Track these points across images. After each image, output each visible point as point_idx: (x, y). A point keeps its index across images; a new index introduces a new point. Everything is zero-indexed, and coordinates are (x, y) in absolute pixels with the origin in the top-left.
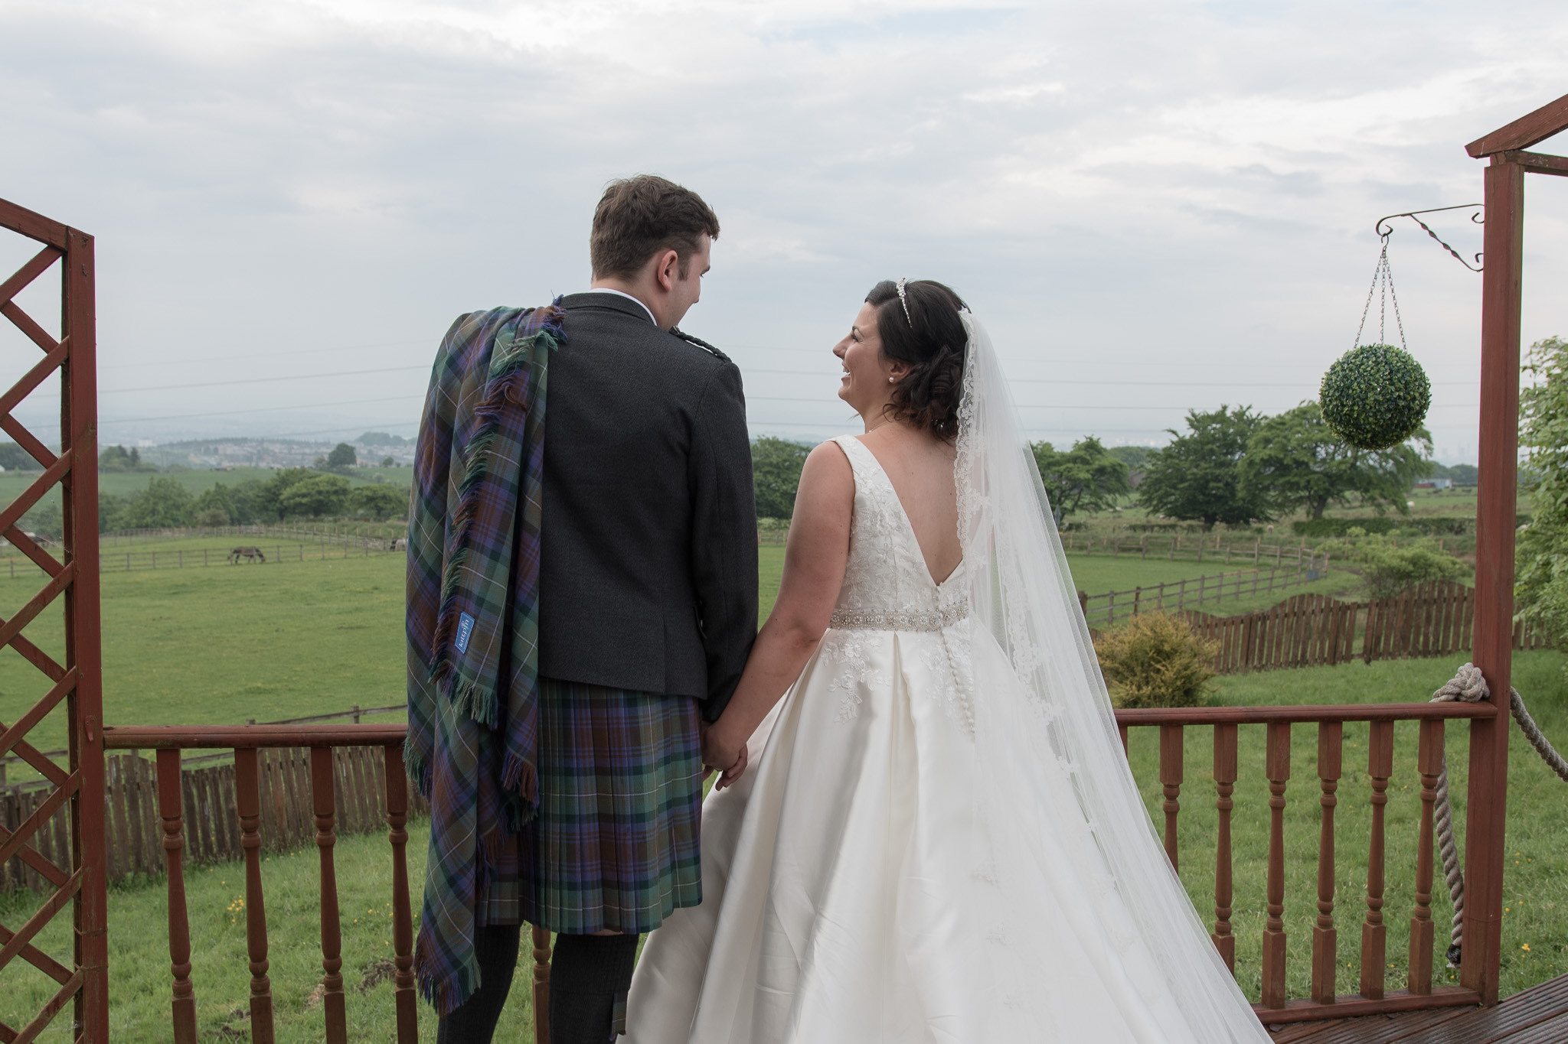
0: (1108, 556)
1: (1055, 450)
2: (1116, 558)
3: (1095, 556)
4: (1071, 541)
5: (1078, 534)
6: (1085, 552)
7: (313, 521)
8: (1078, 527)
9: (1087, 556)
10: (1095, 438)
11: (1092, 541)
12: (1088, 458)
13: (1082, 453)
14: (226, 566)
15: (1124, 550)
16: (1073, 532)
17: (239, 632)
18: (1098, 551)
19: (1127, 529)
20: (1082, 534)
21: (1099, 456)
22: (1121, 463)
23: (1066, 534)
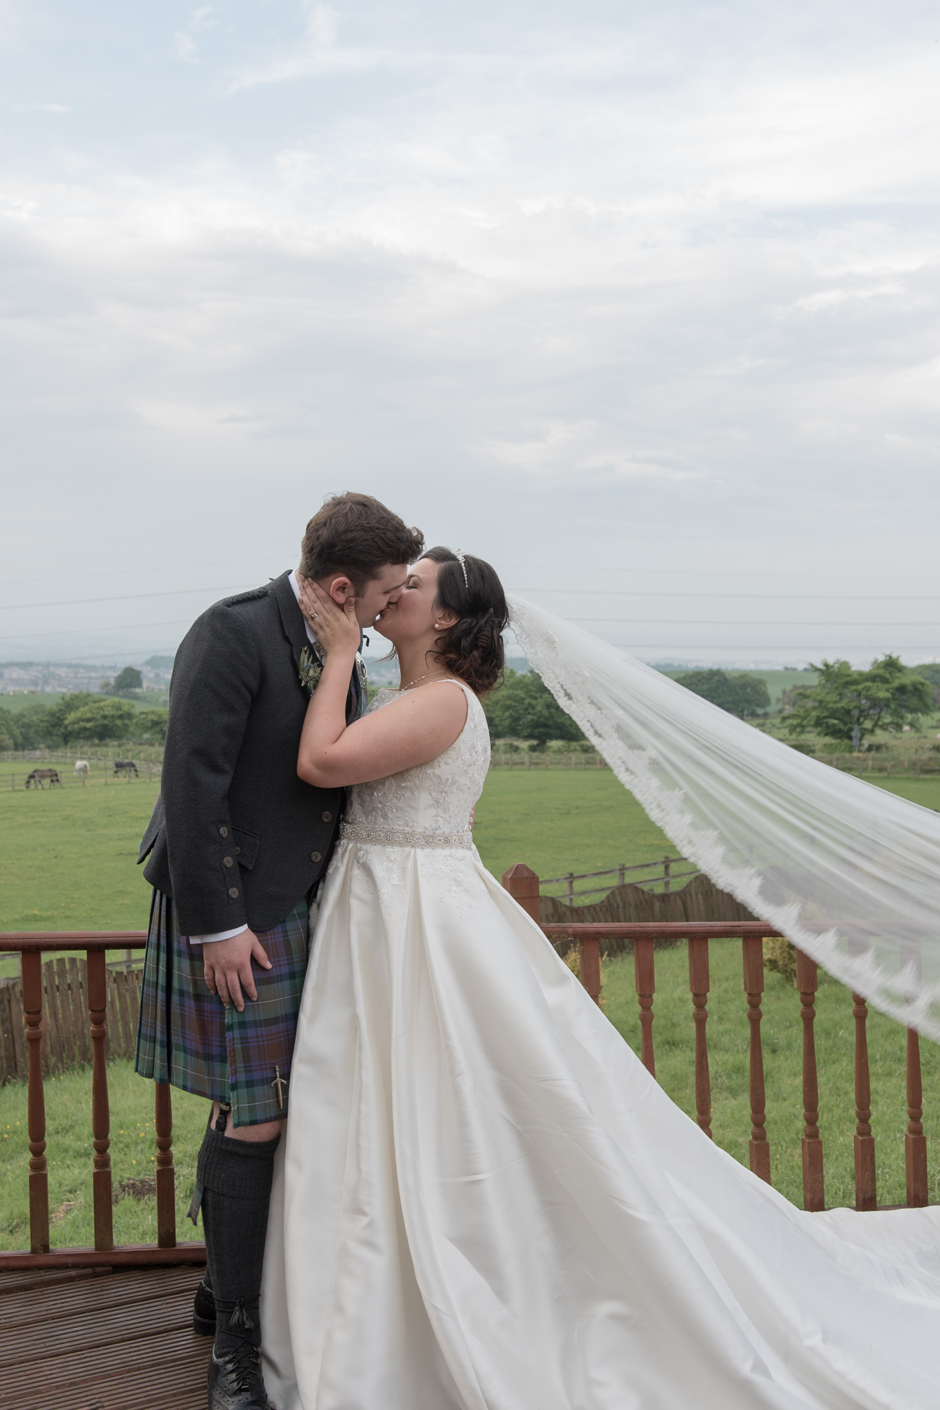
0: (909, 778)
1: (853, 669)
2: (918, 780)
3: (896, 778)
4: (870, 763)
5: (878, 755)
6: (884, 774)
7: (98, 745)
8: (877, 748)
9: (888, 778)
10: (894, 656)
11: (892, 763)
12: (888, 676)
13: (881, 671)
14: (8, 791)
15: (927, 772)
16: (873, 753)
17: (17, 859)
18: (898, 773)
19: (930, 750)
20: (883, 755)
21: (899, 674)
22: (923, 680)
23: (865, 755)
